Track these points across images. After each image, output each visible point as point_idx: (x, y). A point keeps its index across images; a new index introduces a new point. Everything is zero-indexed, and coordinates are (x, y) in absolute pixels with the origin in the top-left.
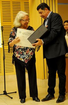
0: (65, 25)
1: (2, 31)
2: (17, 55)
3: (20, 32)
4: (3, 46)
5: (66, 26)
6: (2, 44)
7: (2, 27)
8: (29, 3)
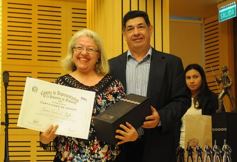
0: (189, 78)
1: (6, 84)
2: (65, 154)
3: (34, 89)
4: (6, 130)
5: (192, 80)
6: (2, 124)
7: (6, 74)
8: (87, 12)
